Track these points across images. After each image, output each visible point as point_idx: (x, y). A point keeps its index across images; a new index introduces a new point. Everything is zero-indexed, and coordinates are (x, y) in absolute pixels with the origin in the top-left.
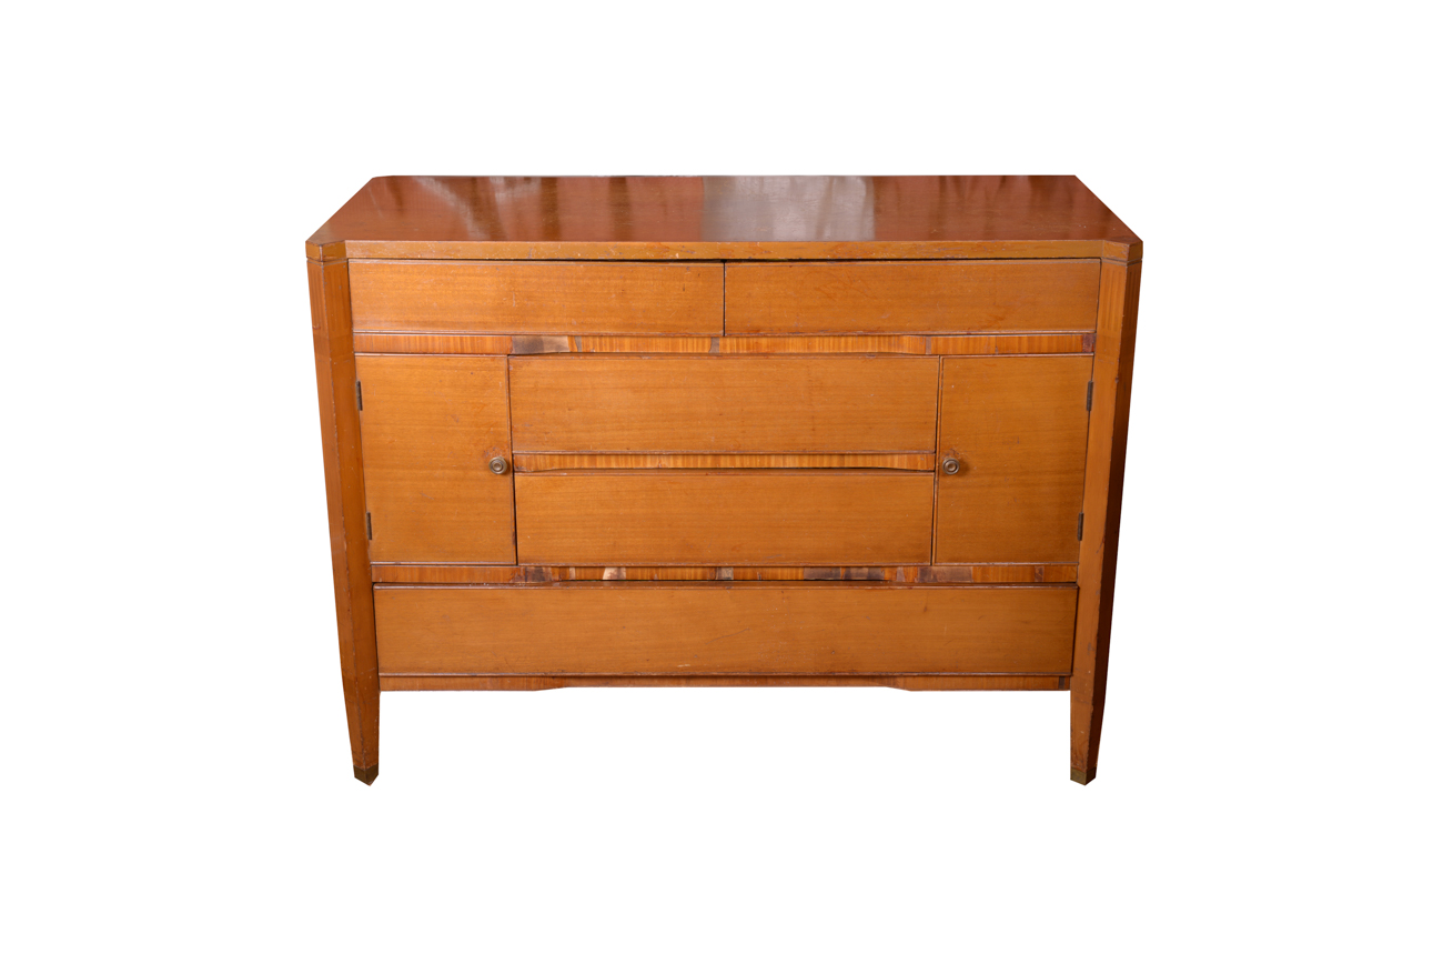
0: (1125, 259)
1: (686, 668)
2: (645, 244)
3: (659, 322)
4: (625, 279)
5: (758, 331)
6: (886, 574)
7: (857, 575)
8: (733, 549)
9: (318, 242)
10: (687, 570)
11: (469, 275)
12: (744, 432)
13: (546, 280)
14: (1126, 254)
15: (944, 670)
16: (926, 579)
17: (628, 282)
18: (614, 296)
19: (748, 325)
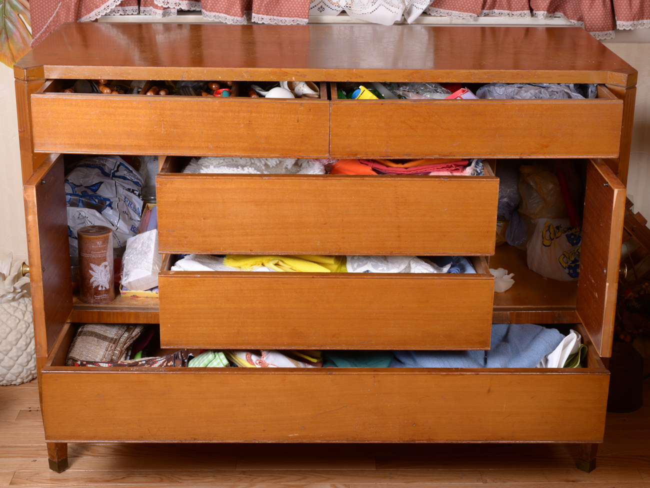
0: (625, 85)
1: (295, 437)
2: (269, 69)
3: (278, 147)
4: (251, 112)
5: (356, 155)
9: (24, 66)
11: (127, 108)
12: (343, 238)
13: (188, 113)
14: (625, 81)
17: (254, 115)
18: (242, 125)
19: (348, 150)
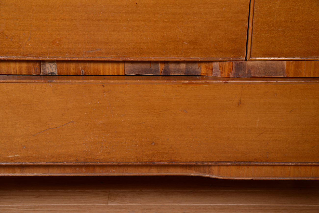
1: (16, 159)
6: (203, 70)
7: (176, 71)
8: (53, 43)
10: (12, 65)
15: (255, 160)
16: (241, 74)
